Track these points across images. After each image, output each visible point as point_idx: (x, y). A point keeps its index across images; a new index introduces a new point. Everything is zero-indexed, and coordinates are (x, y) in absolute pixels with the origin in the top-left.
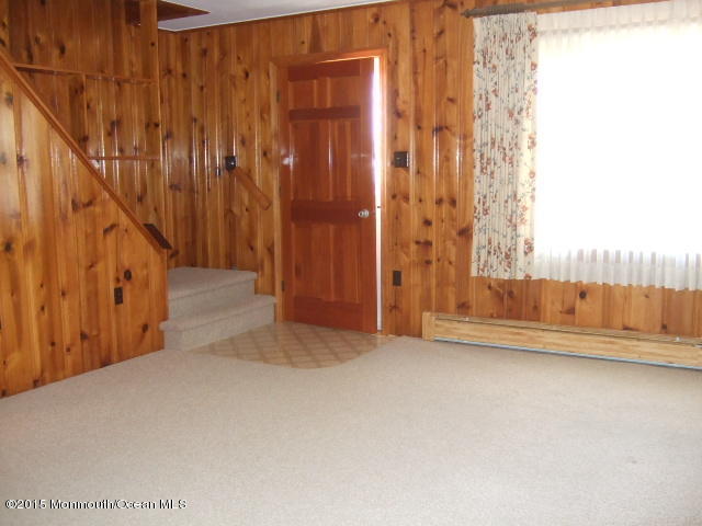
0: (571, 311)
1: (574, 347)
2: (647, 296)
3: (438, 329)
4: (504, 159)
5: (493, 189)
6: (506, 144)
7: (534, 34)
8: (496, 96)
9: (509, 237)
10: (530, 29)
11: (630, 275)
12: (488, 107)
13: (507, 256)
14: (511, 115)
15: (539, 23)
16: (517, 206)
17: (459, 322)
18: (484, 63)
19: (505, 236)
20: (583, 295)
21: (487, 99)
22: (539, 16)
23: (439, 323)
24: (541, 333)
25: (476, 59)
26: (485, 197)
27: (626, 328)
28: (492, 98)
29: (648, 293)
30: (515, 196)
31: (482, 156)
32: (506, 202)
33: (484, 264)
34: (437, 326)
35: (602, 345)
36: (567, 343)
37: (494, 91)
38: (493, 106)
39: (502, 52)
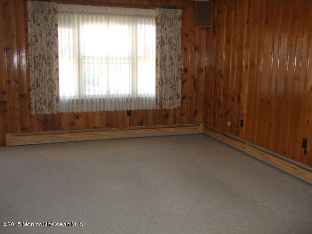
0: (73, 124)
1: (76, 138)
2: (101, 115)
3: (14, 140)
4: (46, 63)
5: (41, 76)
6: (46, 57)
7: (56, 12)
8: (41, 36)
9: (50, 96)
10: (54, 9)
11: (96, 107)
12: (37, 41)
13: (50, 104)
14: (48, 45)
15: (58, 7)
16: (53, 83)
17: (24, 136)
18: (34, 21)
19: (48, 96)
20: (77, 117)
21: (36, 37)
22: (58, 5)
23: (14, 137)
24: (62, 135)
25: (29, 19)
26: (37, 80)
27: (94, 128)
28: (39, 37)
29: (101, 114)
30: (51, 79)
31: (35, 62)
32: (48, 81)
33: (38, 109)
34: (14, 139)
35: (87, 135)
36: (73, 137)
37: (40, 34)
38: (39, 40)
39: (42, 18)
